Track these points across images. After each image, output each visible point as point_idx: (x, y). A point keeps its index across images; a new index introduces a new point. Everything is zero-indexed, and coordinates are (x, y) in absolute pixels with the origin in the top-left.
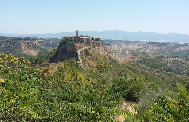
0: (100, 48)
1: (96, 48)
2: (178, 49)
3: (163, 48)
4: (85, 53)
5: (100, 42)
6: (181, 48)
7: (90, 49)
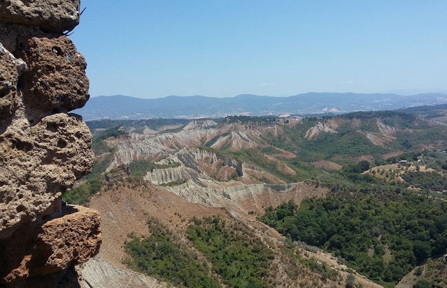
2: (315, 131)
3: (276, 131)
6: (320, 125)
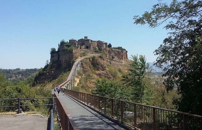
0: (123, 62)
1: (116, 61)
4: (92, 64)
5: (122, 52)
7: (101, 57)
